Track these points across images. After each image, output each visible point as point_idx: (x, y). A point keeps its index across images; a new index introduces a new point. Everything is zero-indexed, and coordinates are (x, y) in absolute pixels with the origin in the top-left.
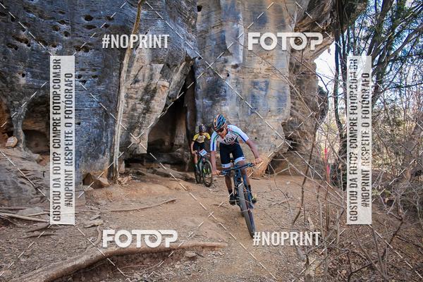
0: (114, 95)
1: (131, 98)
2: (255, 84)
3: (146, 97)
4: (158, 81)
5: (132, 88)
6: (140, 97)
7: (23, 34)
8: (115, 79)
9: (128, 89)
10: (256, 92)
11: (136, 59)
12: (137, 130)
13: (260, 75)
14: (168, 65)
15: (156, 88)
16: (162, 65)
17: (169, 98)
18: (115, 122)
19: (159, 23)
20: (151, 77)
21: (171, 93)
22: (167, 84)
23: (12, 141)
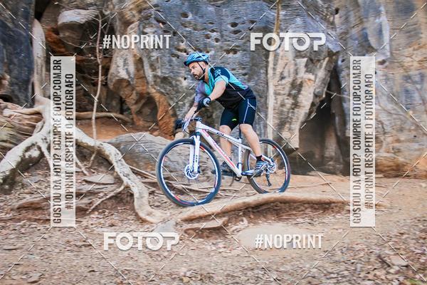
0: (264, 91)
1: (279, 94)
2: (408, 78)
3: (294, 92)
4: (303, 74)
5: (279, 85)
6: (287, 93)
7: (183, 46)
8: (263, 76)
9: (276, 86)
10: (409, 86)
11: (280, 57)
12: (287, 125)
13: (412, 67)
14: (311, 60)
15: (301, 82)
16: (306, 59)
17: (316, 96)
18: (266, 115)
19: (298, 20)
20: (296, 72)
21: (317, 90)
22: (312, 77)
23: (179, 135)
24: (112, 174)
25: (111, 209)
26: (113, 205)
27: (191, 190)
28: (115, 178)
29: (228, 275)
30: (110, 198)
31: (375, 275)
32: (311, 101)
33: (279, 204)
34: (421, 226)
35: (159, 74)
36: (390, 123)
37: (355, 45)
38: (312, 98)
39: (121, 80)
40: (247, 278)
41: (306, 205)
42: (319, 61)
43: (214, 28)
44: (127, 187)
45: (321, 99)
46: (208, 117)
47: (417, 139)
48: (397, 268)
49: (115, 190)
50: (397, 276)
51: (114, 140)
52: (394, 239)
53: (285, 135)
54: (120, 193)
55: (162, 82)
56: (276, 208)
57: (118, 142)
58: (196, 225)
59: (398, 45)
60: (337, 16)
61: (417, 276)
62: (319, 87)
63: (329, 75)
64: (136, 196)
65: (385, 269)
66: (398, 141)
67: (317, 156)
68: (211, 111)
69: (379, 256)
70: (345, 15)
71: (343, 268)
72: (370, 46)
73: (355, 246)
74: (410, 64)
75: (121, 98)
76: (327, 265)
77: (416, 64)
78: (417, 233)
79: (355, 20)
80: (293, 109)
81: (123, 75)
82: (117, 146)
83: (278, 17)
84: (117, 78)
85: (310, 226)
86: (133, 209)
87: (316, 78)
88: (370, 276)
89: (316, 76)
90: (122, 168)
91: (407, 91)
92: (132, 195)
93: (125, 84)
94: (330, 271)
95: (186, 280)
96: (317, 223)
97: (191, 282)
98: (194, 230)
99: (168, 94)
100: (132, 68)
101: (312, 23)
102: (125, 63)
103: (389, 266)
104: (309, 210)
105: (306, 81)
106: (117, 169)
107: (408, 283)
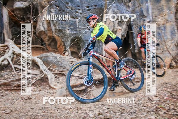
4: (117, 27)
11: (107, 20)
13: (161, 24)
15: (116, 30)
17: (122, 36)
19: (114, 5)
20: (114, 26)
21: (123, 34)
22: (121, 28)
23: (66, 54)
24: (39, 70)
25: (39, 84)
26: (40, 82)
28: (40, 72)
30: (39, 80)
34: (165, 86)
35: (57, 28)
39: (42, 31)
42: (123, 21)
43: (80, 8)
44: (46, 75)
45: (125, 37)
46: (78, 46)
47: (163, 52)
49: (40, 76)
51: (39, 56)
54: (42, 78)
55: (59, 32)
57: (41, 57)
59: (155, 15)
60: (130, 3)
62: (124, 32)
63: (128, 27)
64: (49, 78)
68: (79, 43)
69: (148, 98)
70: (134, 2)
72: (144, 15)
74: (160, 22)
75: (42, 39)
77: (162, 22)
78: (163, 88)
79: (138, 5)
81: (42, 29)
82: (41, 58)
83: (106, 3)
84: (40, 31)
86: (48, 84)
89: (122, 27)
90: (43, 67)
92: (48, 78)
93: (43, 33)
99: (61, 36)
100: (46, 26)
101: (120, 6)
102: (43, 24)
105: (118, 30)
106: (41, 68)
107: (159, 107)
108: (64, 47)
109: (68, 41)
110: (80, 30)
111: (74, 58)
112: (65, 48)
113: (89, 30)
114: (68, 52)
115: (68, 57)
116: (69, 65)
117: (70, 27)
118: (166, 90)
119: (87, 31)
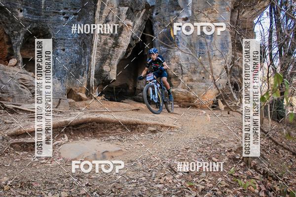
1: (103, 35)
8: (91, 18)
11: (107, 3)
12: (108, 61)
15: (122, 27)
16: (127, 8)
17: (133, 39)
18: (91, 51)
21: (134, 35)
22: (131, 23)
23: (13, 61)
27: (20, 110)
29: (47, 182)
31: (165, 180)
32: (129, 43)
33: (96, 124)
34: (201, 143)
36: (187, 67)
37: (167, 3)
38: (130, 40)
40: (62, 185)
41: (117, 126)
42: (138, 11)
45: (137, 42)
47: (204, 80)
48: (181, 174)
50: (180, 180)
52: (181, 153)
53: (106, 68)
56: (93, 127)
58: (22, 140)
61: (194, 180)
62: (136, 32)
63: (145, 23)
65: (173, 175)
66: (191, 80)
67: (130, 88)
69: (169, 166)
71: (141, 175)
72: (178, 6)
73: (152, 158)
76: (130, 173)
78: (198, 148)
80: (114, 48)
85: (119, 143)
87: (134, 24)
88: (162, 181)
91: (201, 43)
94: (131, 177)
95: (6, 188)
96: (125, 139)
97: (12, 189)
98: (20, 144)
103: (176, 173)
104: (120, 129)
105: (125, 26)
107: (188, 185)
108: (8, 47)
109: (19, 34)
110: (48, 16)
111: (30, 73)
112: (11, 49)
113: (67, 18)
114: (17, 58)
115: (15, 68)
116: (16, 87)
117: (25, 5)
118: (202, 152)
119: (62, 18)
